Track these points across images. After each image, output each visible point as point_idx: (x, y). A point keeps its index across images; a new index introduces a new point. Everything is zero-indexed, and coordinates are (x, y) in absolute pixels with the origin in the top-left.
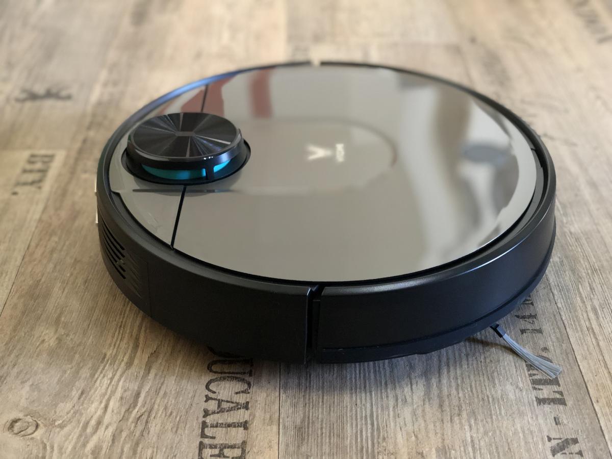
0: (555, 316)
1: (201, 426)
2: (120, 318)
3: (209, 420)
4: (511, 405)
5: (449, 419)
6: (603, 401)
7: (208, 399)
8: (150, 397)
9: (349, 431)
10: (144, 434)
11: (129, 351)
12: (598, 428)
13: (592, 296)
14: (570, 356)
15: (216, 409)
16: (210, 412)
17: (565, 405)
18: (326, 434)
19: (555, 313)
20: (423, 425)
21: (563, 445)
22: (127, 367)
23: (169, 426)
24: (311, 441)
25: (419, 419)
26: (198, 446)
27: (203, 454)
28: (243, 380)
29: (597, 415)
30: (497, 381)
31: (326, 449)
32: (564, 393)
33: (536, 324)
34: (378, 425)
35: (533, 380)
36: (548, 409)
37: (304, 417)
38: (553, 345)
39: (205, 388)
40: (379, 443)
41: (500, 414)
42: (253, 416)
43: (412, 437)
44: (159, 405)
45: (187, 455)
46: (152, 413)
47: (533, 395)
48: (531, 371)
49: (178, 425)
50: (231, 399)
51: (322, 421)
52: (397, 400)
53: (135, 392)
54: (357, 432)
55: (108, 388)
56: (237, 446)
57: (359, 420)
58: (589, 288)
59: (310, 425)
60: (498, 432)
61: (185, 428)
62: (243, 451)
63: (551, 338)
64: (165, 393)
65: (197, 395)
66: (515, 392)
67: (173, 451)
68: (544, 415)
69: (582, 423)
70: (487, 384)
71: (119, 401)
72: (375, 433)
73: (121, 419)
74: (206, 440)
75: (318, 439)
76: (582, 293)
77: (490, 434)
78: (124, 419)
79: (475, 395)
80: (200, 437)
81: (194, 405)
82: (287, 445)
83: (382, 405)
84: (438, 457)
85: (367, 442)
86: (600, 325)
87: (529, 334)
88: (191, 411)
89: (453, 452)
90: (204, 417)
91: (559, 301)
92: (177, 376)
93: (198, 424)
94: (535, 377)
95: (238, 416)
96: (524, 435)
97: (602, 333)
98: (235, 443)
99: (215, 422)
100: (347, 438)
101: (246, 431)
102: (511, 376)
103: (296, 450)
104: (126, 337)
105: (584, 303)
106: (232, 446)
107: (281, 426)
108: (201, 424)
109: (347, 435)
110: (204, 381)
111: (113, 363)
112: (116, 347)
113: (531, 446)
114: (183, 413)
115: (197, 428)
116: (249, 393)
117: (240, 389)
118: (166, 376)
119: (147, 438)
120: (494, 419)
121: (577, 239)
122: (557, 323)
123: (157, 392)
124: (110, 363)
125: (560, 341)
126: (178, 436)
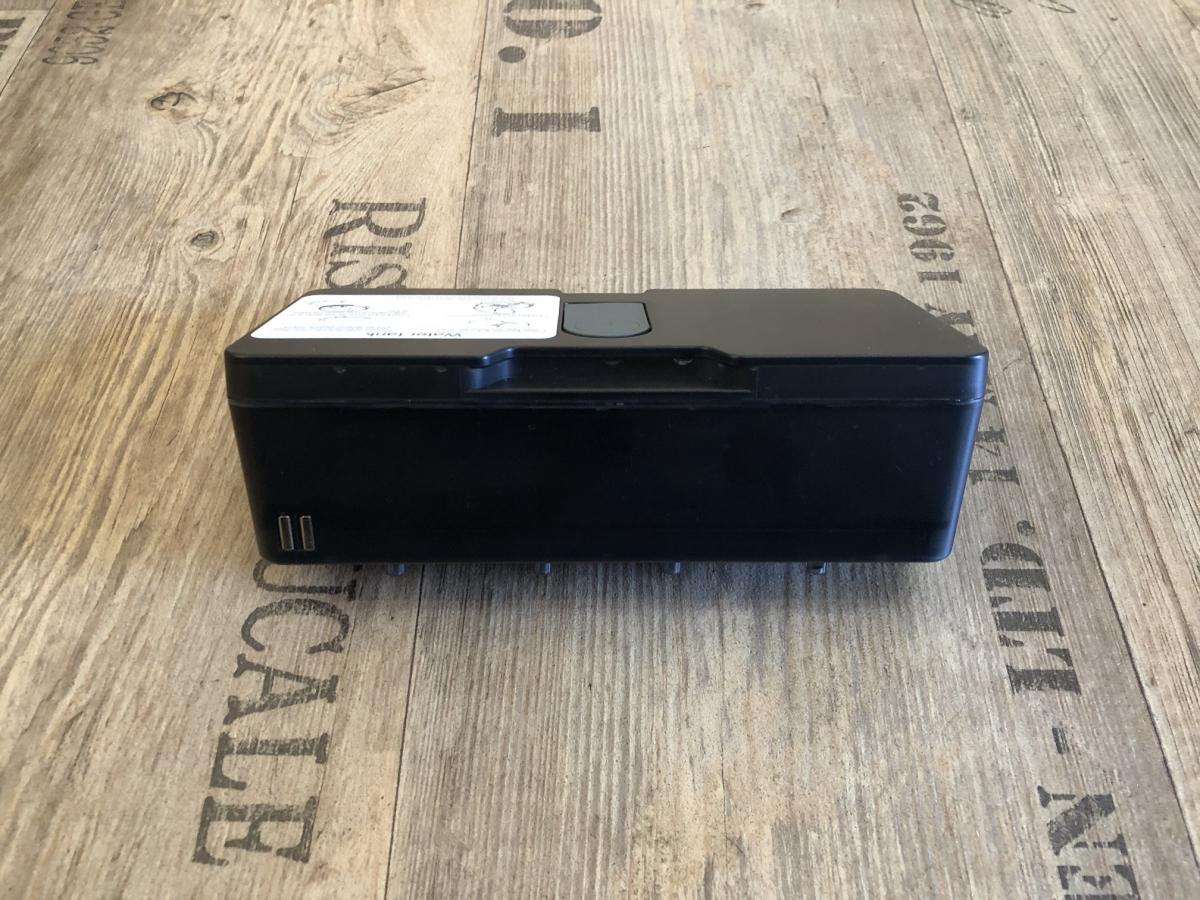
0: (1042, 433)
1: (215, 751)
2: (79, 429)
3: (238, 731)
4: (951, 691)
5: (807, 731)
6: (1165, 681)
7: (244, 666)
8: (107, 660)
9: (568, 768)
10: (74, 773)
11: (83, 525)
12: (1160, 760)
13: (1124, 383)
15: (259, 696)
16: (244, 706)
17: (1078, 690)
18: (511, 781)
19: (1045, 427)
20: (744, 749)
21: (1079, 819)
22: (68, 570)
23: (139, 748)
24: (475, 802)
25: (735, 731)
26: (200, 810)
27: (209, 838)
28: (331, 611)
29: (1153, 724)
30: (918, 620)
31: (507, 826)
32: (1072, 655)
33: (1003, 454)
34: (638, 749)
35: (999, 613)
36: (1038, 702)
37: (465, 722)
39: (240, 634)
40: (637, 805)
41: (927, 717)
42: (342, 719)
43: (716, 788)
44: (124, 685)
45: (169, 841)
46: (104, 708)
47: (1002, 658)
48: (995, 588)
49: (162, 743)
50: (297, 667)
51: (506, 737)
52: (686, 674)
53: (75, 643)
54: (586, 771)
55: (14, 630)
56: (294, 814)
57: (592, 735)
58: (1114, 359)
59: (477, 749)
60: (921, 775)
61: (177, 752)
62: (307, 830)
63: (1037, 495)
64: (146, 647)
65: (220, 655)
66: (960, 650)
67: (137, 829)
68: (1029, 722)
69: (1119, 747)
70: (895, 630)
71: (31, 671)
72: (630, 776)
73: (26, 726)
74: (222, 792)
75: (491, 794)
76: (1102, 373)
77: (903, 780)
78: (34, 726)
79: (869, 659)
80: (207, 784)
81: (208, 686)
82: (416, 814)
83: (651, 688)
84: (778, 852)
85: (610, 804)
86: (1145, 460)
87: (989, 483)
88: (199, 703)
89: (814, 836)
90: (228, 720)
91: (1051, 394)
92: (180, 599)
93: (210, 743)
94: (1005, 608)
95: (308, 719)
96: (983, 785)
97: (1152, 483)
98: (290, 804)
99: (251, 738)
100: (562, 791)
101: (321, 767)
102: (951, 604)
103: (434, 829)
104: (84, 481)
105: (1105, 398)
106: (282, 812)
107: (406, 751)
108: (216, 745)
109: (562, 781)
110: (241, 613)
111: (39, 558)
112: (55, 510)
113: (1002, 819)
114: (178, 709)
115: (205, 756)
116: (341, 649)
117: (323, 638)
118: (156, 599)
119: (79, 788)
120: (912, 733)
121: (1085, 236)
122: (1049, 453)
123: (127, 644)
124: (34, 556)
125: (1058, 504)
126: (155, 780)
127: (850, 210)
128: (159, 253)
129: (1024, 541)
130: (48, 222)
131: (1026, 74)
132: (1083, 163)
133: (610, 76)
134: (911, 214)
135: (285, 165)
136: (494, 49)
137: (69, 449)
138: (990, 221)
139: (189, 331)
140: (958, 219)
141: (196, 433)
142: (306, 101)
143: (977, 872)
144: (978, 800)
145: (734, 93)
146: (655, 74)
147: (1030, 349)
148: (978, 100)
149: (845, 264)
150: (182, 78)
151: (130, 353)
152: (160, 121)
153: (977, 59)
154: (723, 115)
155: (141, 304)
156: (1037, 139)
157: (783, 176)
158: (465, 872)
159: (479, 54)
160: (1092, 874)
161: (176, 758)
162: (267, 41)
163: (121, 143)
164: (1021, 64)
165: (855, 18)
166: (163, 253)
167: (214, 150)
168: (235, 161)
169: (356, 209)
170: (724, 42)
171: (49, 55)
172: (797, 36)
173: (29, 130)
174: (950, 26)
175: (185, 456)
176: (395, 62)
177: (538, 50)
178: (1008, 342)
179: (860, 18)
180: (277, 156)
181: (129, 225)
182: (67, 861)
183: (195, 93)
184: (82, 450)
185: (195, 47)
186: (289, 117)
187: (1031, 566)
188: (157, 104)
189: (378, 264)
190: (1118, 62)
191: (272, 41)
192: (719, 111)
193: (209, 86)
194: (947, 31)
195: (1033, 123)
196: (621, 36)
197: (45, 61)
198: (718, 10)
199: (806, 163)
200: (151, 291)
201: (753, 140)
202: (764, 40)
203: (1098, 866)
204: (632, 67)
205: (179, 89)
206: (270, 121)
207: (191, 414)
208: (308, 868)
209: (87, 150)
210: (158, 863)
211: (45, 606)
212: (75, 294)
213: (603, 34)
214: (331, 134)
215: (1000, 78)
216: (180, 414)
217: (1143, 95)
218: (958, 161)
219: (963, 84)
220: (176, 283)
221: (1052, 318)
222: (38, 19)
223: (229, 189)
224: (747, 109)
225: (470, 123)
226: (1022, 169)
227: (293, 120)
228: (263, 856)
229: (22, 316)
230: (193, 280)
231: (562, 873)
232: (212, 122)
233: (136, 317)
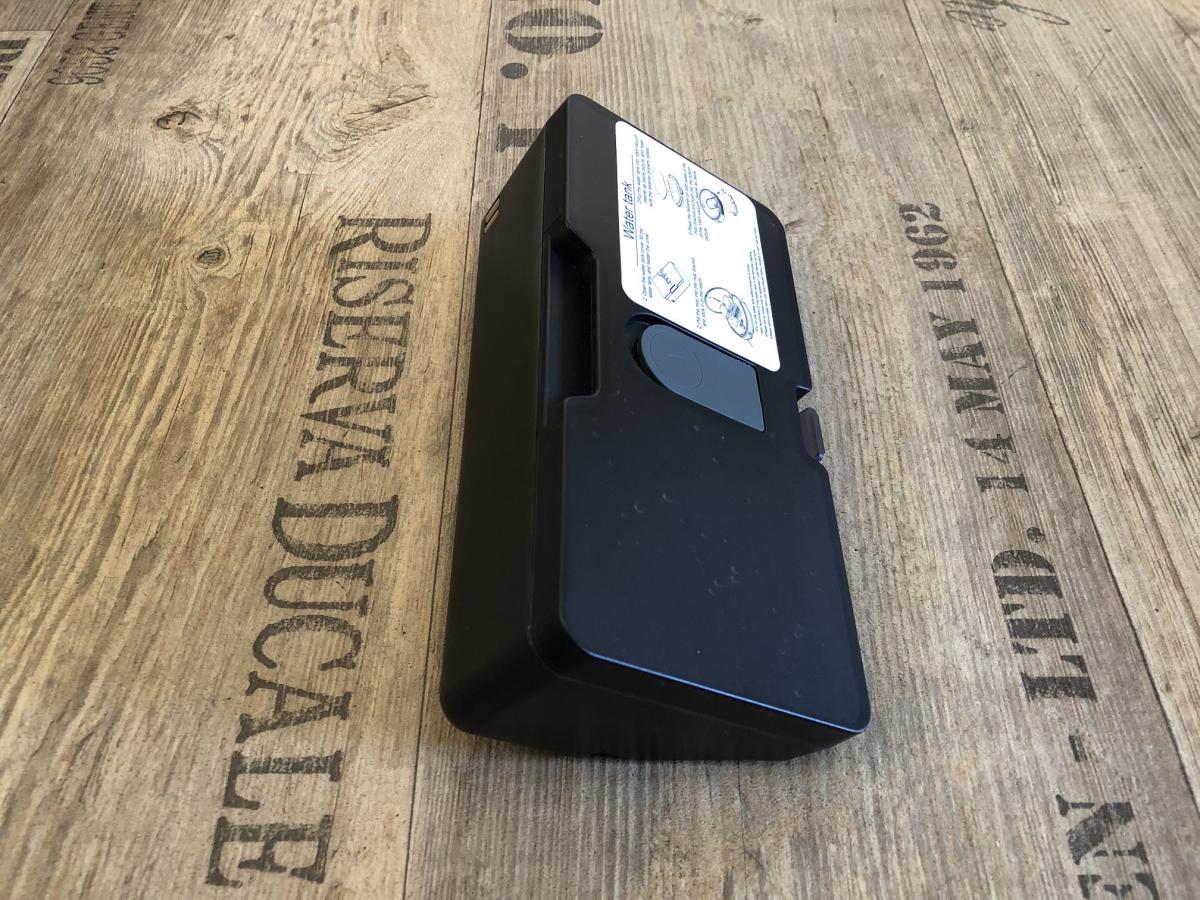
0: (1050, 439)
1: (228, 770)
3: (251, 750)
4: (966, 700)
6: (1180, 686)
7: (256, 683)
8: (118, 679)
10: (86, 794)
11: (93, 543)
12: (1177, 767)
13: (1129, 389)
14: (1092, 552)
15: (271, 715)
16: (256, 724)
17: (1093, 697)
18: (527, 797)
19: (1051, 433)
21: (1099, 827)
22: (78, 589)
23: (151, 768)
24: (491, 818)
26: (213, 831)
27: (223, 858)
28: (342, 627)
29: (1170, 730)
30: (931, 629)
31: (524, 843)
32: (1086, 662)
33: (1011, 462)
35: (1012, 621)
36: (1054, 710)
38: (1053, 522)
39: (252, 651)
40: (654, 820)
41: (942, 726)
42: (356, 737)
43: (733, 800)
44: (135, 705)
45: (182, 862)
46: (115, 728)
47: (1016, 664)
48: (1007, 595)
49: (174, 763)
50: (309, 685)
53: (85, 662)
55: (24, 649)
56: (308, 833)
58: (1119, 365)
60: (938, 784)
61: (188, 773)
62: (323, 850)
63: (1046, 501)
64: (156, 665)
65: (231, 672)
66: (974, 658)
67: (149, 851)
68: (1046, 730)
69: (1136, 754)
70: (909, 637)
71: (42, 691)
72: (646, 790)
73: (37, 748)
74: (236, 811)
75: (507, 811)
76: (1106, 378)
77: (920, 790)
78: (45, 748)
80: (220, 804)
81: (220, 704)
82: (431, 831)
84: (797, 865)
85: (626, 819)
86: (1153, 465)
87: (998, 490)
88: (212, 721)
89: (833, 848)
90: (240, 739)
91: (1058, 401)
92: (190, 617)
93: (222, 762)
94: (1018, 615)
95: (322, 735)
96: (1001, 794)
97: (1160, 488)
98: (304, 822)
99: (263, 756)
100: (577, 805)
101: (335, 784)
102: (964, 612)
103: (450, 846)
104: (93, 499)
105: (1111, 404)
106: (296, 831)
107: (421, 768)
108: (229, 764)
109: (578, 796)
110: (252, 631)
111: (48, 577)
112: (64, 530)
113: (1021, 828)
114: (190, 728)
115: (217, 775)
116: (353, 666)
117: (335, 654)
118: (166, 616)
119: (90, 810)
120: (929, 743)
121: (1085, 244)
122: (1057, 461)
123: (138, 663)
124: (43, 576)
125: (1067, 509)
126: (168, 800)
127: (853, 220)
128: (166, 271)
129: (1033, 547)
130: (55, 241)
131: (1023, 85)
132: (1082, 172)
133: (611, 91)
134: (913, 224)
135: (290, 182)
136: (497, 65)
137: (77, 466)
138: (992, 231)
139: (197, 348)
140: (960, 228)
141: (204, 450)
142: (311, 119)
143: (998, 884)
144: (997, 810)
145: (735, 106)
146: (656, 88)
147: (1035, 356)
148: (976, 111)
149: (848, 274)
150: (188, 97)
151: (138, 371)
152: (166, 139)
153: (973, 70)
154: (725, 129)
155: (148, 322)
156: (1036, 148)
157: (785, 188)
158: (482, 889)
159: (481, 71)
160: (1112, 883)
161: (188, 778)
162: (272, 60)
163: (127, 163)
164: (1017, 75)
165: (853, 32)
166: (170, 271)
167: (220, 168)
168: (239, 179)
169: (362, 225)
170: (724, 56)
171: (54, 75)
172: (796, 49)
173: (35, 149)
174: (946, 39)
175: (194, 474)
176: (399, 79)
177: (541, 65)
178: (1013, 349)
179: (857, 32)
180: (282, 173)
181: (135, 244)
182: (80, 884)
183: (200, 112)
184: (90, 469)
185: (201, 67)
186: (294, 135)
187: (1042, 573)
188: (161, 123)
189: (384, 279)
190: (1113, 72)
191: (276, 60)
192: (721, 125)
193: (214, 105)
194: (943, 44)
195: (1031, 133)
196: (621, 52)
197: (50, 81)
198: (717, 24)
199: (808, 175)
200: (159, 309)
201: (755, 152)
202: (763, 54)
203: (1119, 875)
204: (633, 80)
205: (183, 109)
206: (275, 139)
207: (200, 431)
208: (323, 888)
209: (93, 169)
210: (171, 885)
211: (55, 626)
212: (82, 313)
213: (604, 50)
214: (335, 151)
215: (998, 89)
216: (188, 431)
217: (1138, 104)
218: (958, 171)
219: (961, 95)
220: (183, 300)
221: (1056, 326)
222: (42, 40)
223: (234, 206)
224: (748, 123)
225: (474, 137)
226: (1021, 178)
227: (298, 137)
228: (276, 877)
229: (29, 335)
230: (200, 297)
231: (580, 889)
232: (217, 141)
233: (143, 334)
